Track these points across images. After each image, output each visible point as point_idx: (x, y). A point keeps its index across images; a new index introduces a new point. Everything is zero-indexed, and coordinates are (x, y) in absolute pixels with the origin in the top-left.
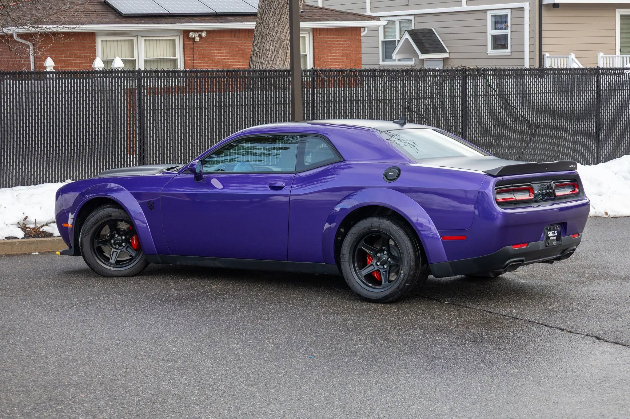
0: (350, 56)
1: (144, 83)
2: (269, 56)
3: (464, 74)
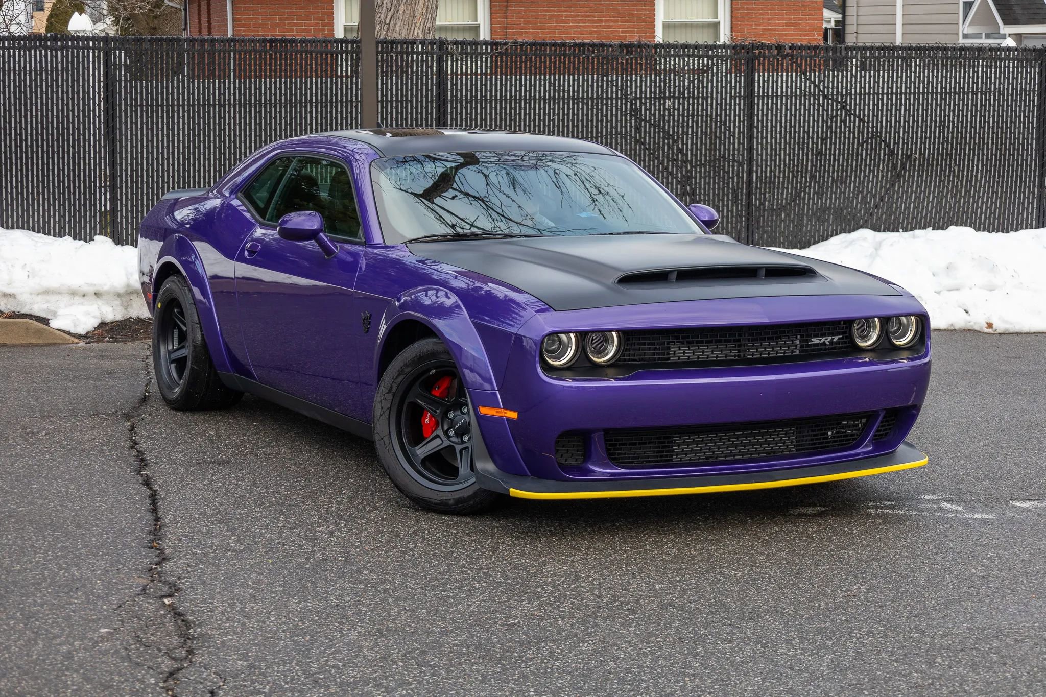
0: (799, 24)
1: (115, 58)
2: (382, 16)
3: (750, 54)
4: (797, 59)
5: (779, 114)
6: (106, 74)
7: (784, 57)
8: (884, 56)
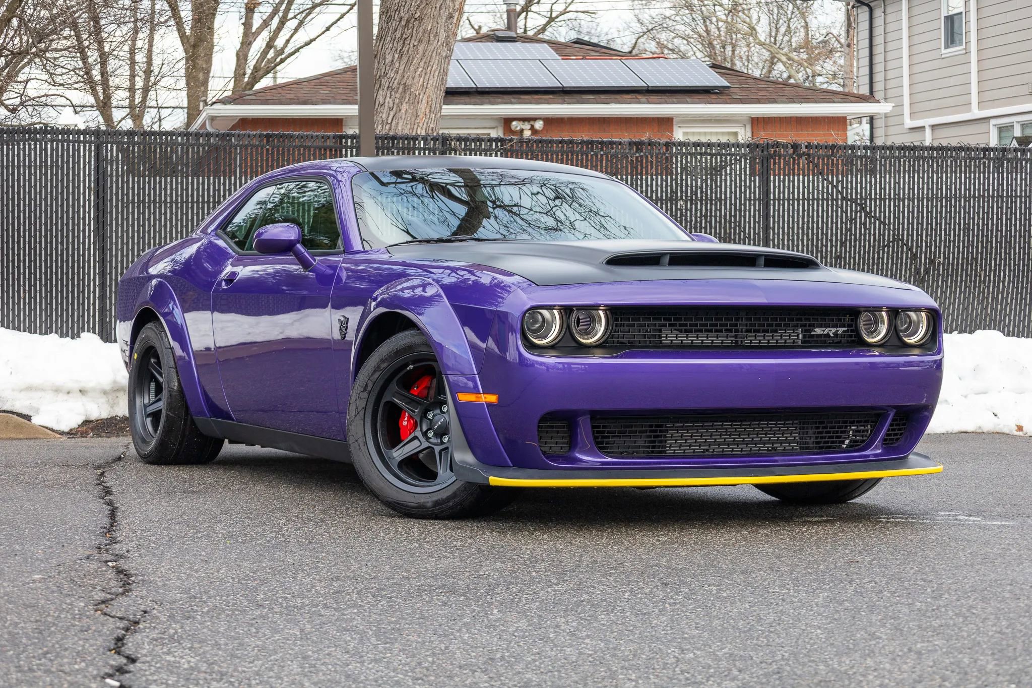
3: (765, 153)
4: (814, 158)
5: (796, 215)
6: (97, 168)
7: (800, 156)
8: (905, 156)
